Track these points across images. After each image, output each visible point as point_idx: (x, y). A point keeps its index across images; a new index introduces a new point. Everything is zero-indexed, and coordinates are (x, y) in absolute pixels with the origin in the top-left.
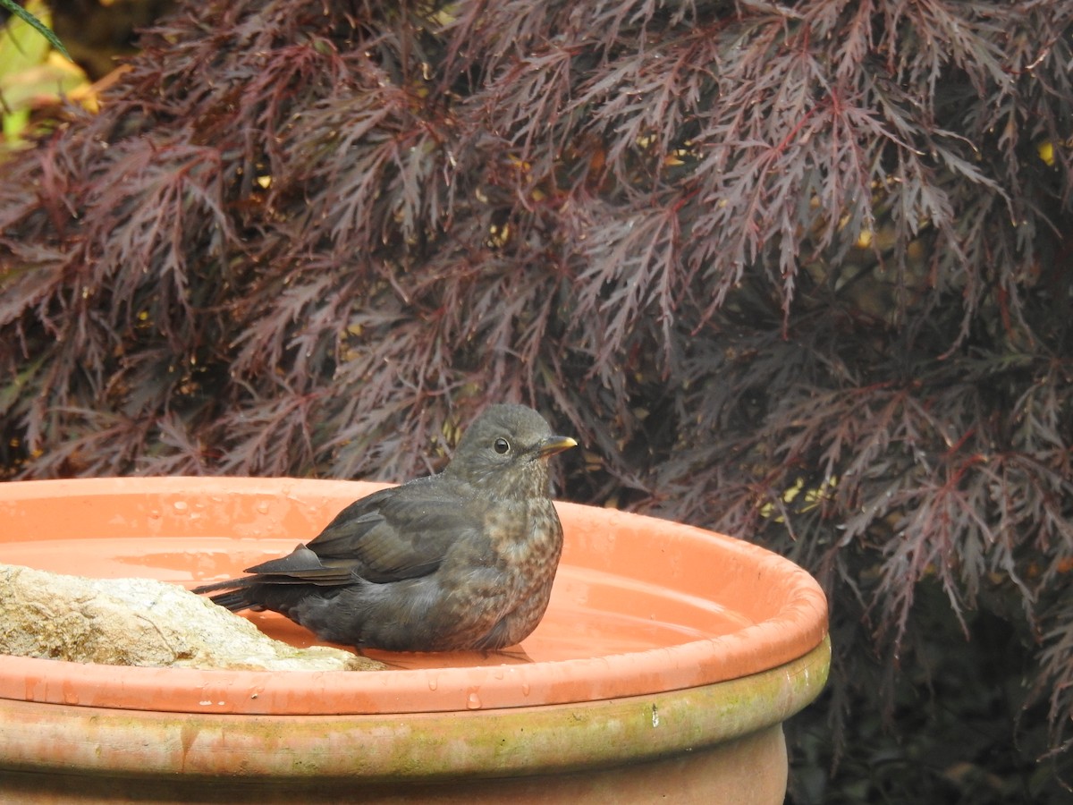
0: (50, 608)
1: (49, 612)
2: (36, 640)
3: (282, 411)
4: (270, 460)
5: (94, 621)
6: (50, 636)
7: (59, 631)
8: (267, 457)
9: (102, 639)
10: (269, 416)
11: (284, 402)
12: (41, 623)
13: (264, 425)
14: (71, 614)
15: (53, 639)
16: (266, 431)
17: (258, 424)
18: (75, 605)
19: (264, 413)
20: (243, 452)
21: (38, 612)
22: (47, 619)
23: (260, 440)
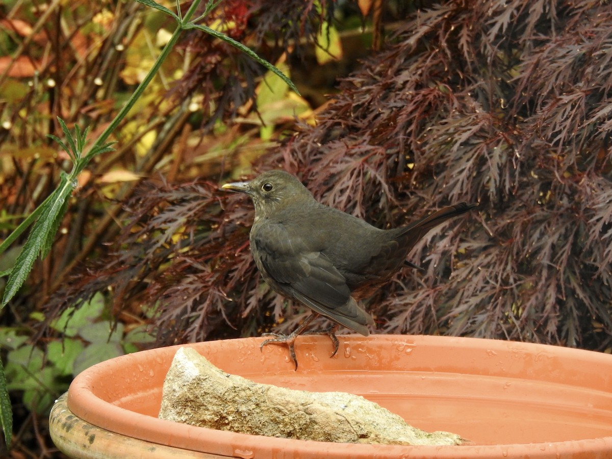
0: (287, 409)
1: (286, 411)
2: (279, 427)
3: (419, 298)
4: (412, 326)
5: (312, 416)
6: (286, 425)
7: (292, 422)
8: (411, 324)
9: (316, 427)
10: (413, 301)
11: (421, 292)
12: (282, 418)
13: (410, 306)
14: (298, 412)
15: (288, 426)
16: (411, 309)
17: (406, 305)
18: (301, 407)
19: (409, 299)
20: (398, 321)
21: (280, 411)
22: (285, 415)
23: (407, 314)
